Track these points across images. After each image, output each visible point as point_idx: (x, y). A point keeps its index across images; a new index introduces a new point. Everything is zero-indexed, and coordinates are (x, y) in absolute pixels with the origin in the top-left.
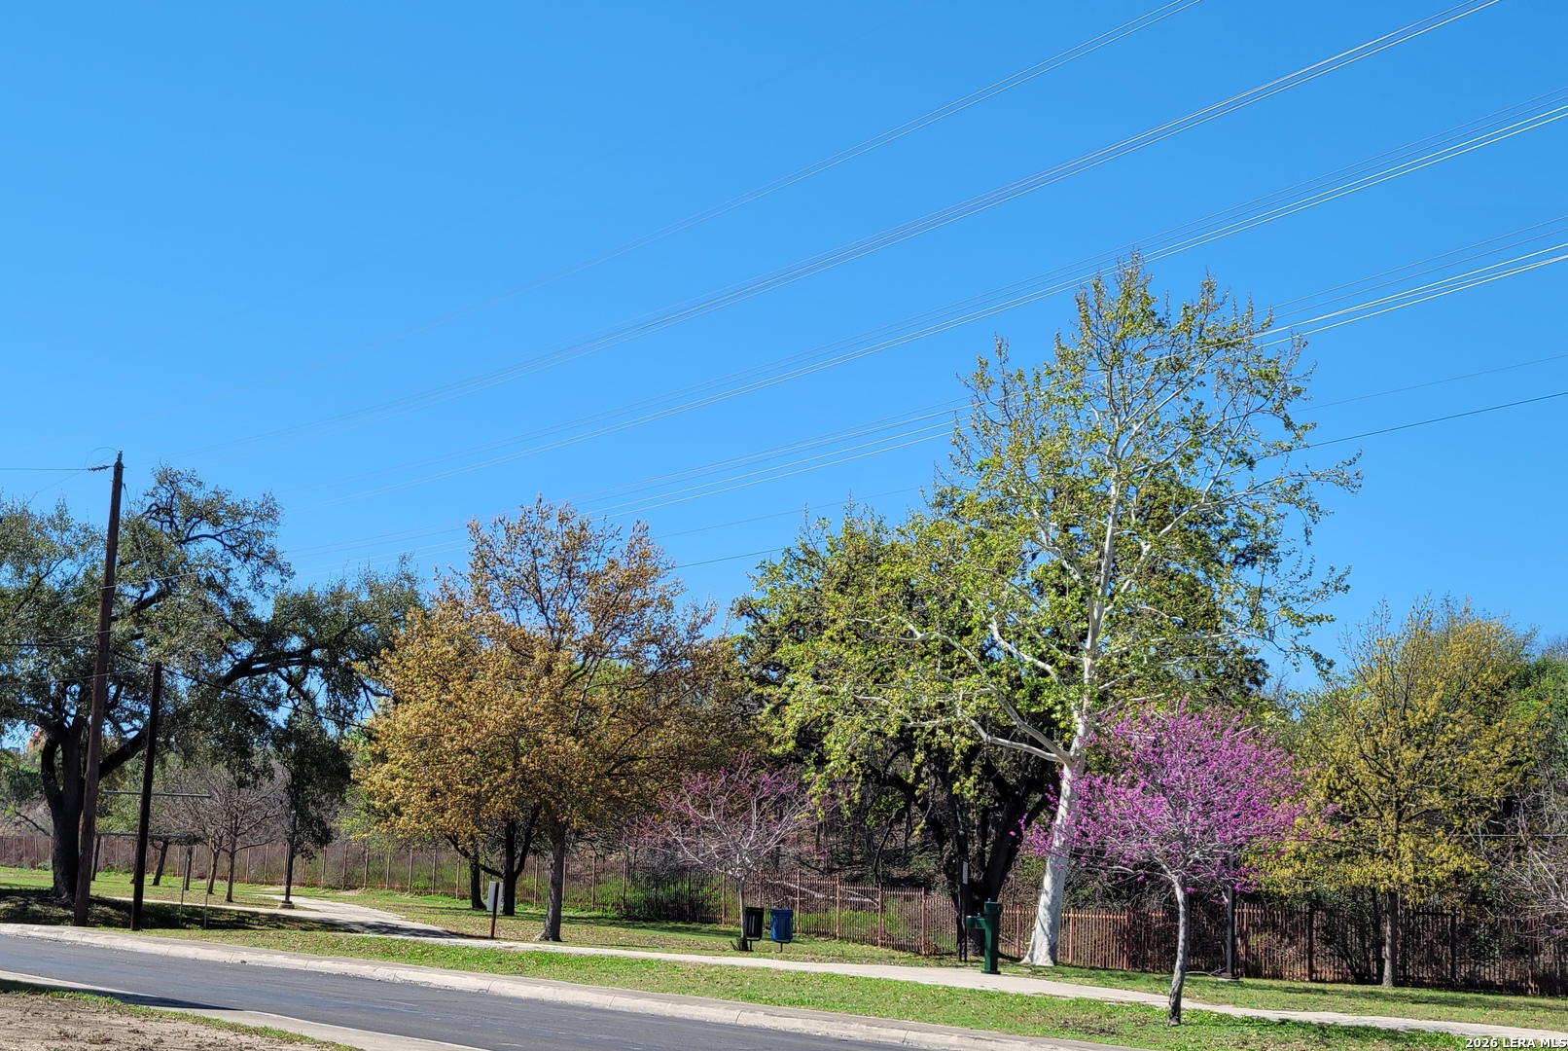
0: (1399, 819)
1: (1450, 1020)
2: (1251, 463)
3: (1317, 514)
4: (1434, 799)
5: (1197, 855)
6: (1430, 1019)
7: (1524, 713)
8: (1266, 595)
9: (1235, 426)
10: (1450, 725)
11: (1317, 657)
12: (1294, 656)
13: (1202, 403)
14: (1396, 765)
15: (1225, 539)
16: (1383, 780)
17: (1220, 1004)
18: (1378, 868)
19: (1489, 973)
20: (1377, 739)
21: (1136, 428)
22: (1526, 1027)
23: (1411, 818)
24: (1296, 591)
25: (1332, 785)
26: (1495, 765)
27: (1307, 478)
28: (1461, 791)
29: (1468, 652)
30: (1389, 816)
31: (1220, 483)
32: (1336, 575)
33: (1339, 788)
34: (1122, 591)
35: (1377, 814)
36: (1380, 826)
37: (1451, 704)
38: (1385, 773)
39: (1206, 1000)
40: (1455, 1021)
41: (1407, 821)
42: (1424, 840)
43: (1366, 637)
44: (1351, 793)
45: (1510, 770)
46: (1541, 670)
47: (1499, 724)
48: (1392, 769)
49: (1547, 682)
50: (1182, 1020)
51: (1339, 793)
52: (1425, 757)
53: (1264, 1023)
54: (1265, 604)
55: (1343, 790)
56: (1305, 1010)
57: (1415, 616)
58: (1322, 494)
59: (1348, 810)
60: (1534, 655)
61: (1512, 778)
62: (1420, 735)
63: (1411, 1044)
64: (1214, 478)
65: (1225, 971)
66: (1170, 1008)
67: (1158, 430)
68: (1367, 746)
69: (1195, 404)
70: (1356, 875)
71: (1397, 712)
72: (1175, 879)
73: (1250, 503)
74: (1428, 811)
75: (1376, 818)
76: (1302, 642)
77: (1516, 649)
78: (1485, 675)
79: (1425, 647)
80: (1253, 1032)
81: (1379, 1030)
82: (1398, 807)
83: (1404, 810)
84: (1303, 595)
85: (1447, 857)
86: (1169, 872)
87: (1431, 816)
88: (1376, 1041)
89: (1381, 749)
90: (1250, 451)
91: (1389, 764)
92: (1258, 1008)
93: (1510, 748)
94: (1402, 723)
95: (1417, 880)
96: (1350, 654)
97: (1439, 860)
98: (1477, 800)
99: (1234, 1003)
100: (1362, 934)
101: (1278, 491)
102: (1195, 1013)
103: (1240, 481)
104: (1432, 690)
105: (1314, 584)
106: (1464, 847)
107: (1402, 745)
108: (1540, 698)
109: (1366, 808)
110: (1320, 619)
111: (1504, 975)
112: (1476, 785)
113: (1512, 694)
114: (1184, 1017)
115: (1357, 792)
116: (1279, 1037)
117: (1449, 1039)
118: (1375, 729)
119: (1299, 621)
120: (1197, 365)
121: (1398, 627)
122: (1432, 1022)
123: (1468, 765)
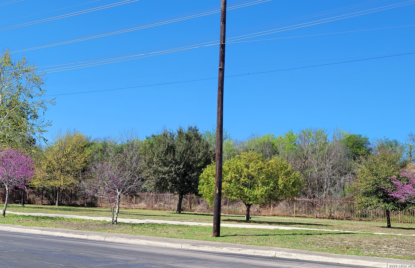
0: (61, 172)
1: (65, 214)
2: (32, 97)
3: (46, 109)
4: (68, 169)
5: (12, 181)
6: (61, 214)
7: (88, 151)
8: (34, 125)
9: (29, 89)
10: (72, 154)
11: (44, 139)
12: (39, 138)
13: (21, 83)
14: (61, 161)
15: (28, 113)
16: (58, 164)
17: (16, 212)
18: (56, 182)
19: (78, 203)
20: (58, 156)
21: (6, 87)
22: (80, 215)
23: (64, 172)
24: (41, 125)
25: (48, 165)
26: (81, 162)
27: (45, 102)
28: (74, 167)
29: (77, 140)
30: (59, 172)
31: (25, 101)
32: (49, 122)
33: (49, 166)
34: (1, 122)
35: (57, 171)
36: (57, 174)
37: (73, 150)
38: (59, 163)
39: (13, 211)
40: (66, 214)
41: (63, 173)
42: (66, 177)
43: (57, 135)
44: (51, 167)
45: (84, 163)
46: (92, 144)
47: (82, 154)
48: (60, 162)
49: (93, 146)
50: (6, 216)
51: (49, 167)
52: (67, 160)
53: (24, 216)
54: (34, 127)
55: (50, 166)
56: (35, 213)
57: (67, 132)
58: (48, 105)
59: (51, 170)
60: (91, 141)
61: (84, 165)
62: (66, 156)
63: (55, 220)
64: (24, 100)
65: (21, 204)
66: (3, 214)
67: (11, 88)
68: (56, 157)
69: (20, 83)
70: (51, 184)
71: (62, 151)
72: (6, 185)
73: (32, 106)
74: (67, 171)
75: (57, 172)
76: (41, 136)
77: (88, 139)
78: (80, 145)
79: (69, 138)
80: (21, 218)
81: (49, 217)
82: (61, 170)
83: (62, 171)
84: (42, 126)
85: (71, 180)
86: (5, 184)
87: (68, 172)
88: (48, 220)
89: (58, 158)
90: (32, 95)
91: (60, 161)
92: (25, 213)
93: (84, 159)
94: (63, 153)
95: (64, 185)
96: (53, 139)
97: (69, 181)
98: (77, 169)
99: (19, 212)
100: (53, 195)
101: (38, 103)
102: (9, 214)
103: (29, 101)
104: (69, 147)
105: (44, 124)
106: (74, 178)
107: (62, 158)
108: (91, 149)
109: (55, 170)
110: (45, 131)
111: (81, 203)
112: (77, 166)
113: (85, 149)
114: (6, 215)
115: (53, 167)
116: (27, 219)
117: (63, 219)
118: (57, 154)
119: (41, 131)
120: (21, 75)
121: (64, 134)
122: (61, 215)
123: (76, 162)
